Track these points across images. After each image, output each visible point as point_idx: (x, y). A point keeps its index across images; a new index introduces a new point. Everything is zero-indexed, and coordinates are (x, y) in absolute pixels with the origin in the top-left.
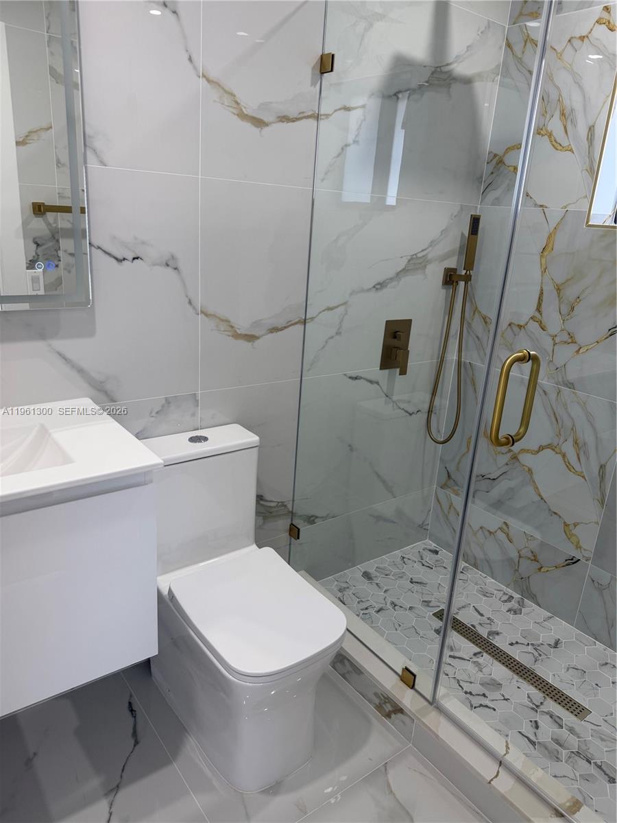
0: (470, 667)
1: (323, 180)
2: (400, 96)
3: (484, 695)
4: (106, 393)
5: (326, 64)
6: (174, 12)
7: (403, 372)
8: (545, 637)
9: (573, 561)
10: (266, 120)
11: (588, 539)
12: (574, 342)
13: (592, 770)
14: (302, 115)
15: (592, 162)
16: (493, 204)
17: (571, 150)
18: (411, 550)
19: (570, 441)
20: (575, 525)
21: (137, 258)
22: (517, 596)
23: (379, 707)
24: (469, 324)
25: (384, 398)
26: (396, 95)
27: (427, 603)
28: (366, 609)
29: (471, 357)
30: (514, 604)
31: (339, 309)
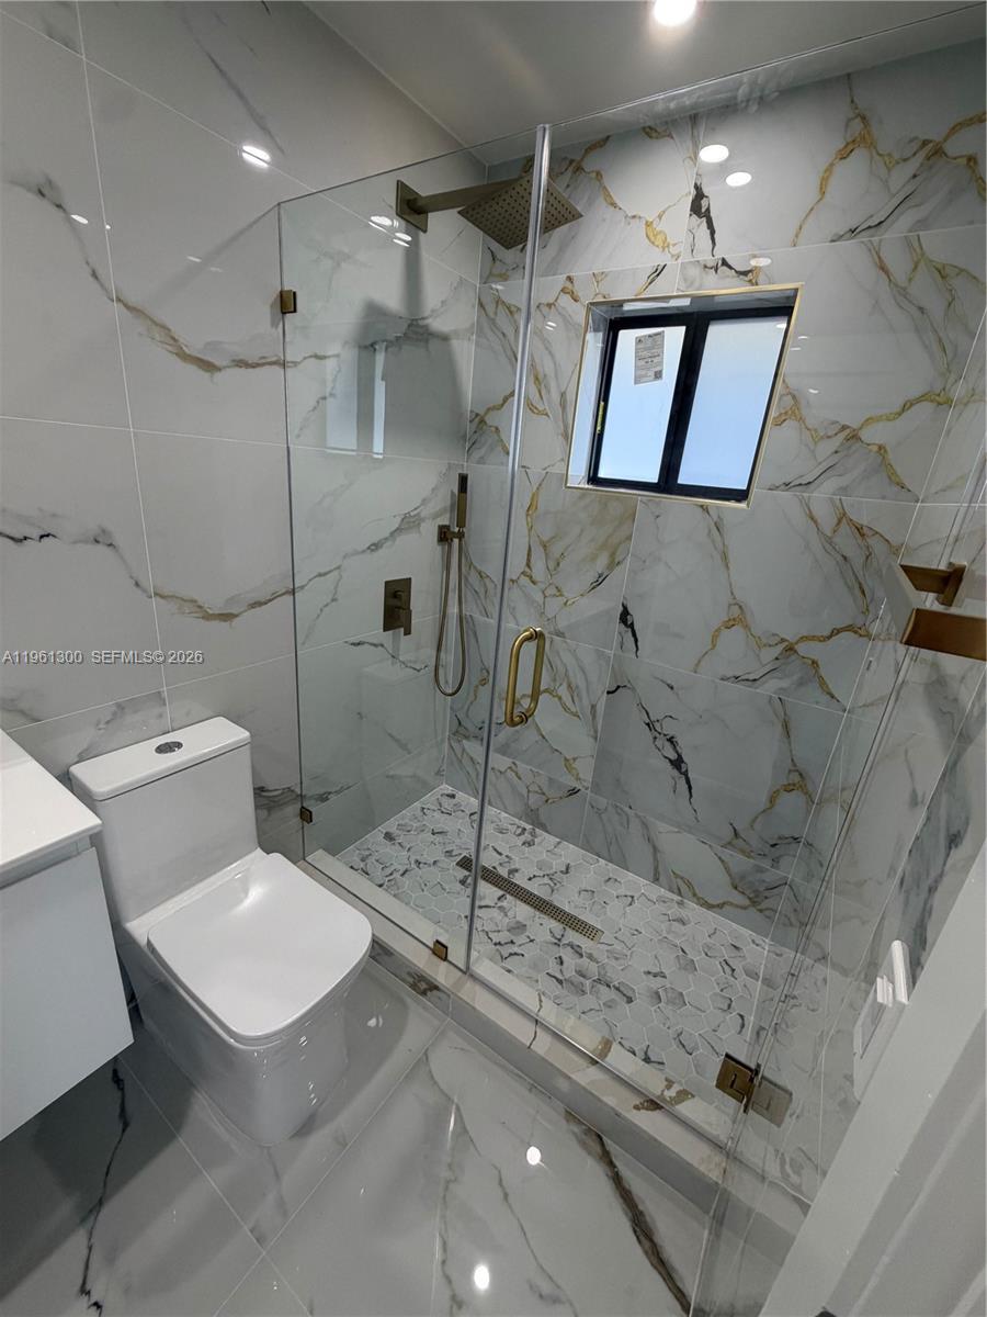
0: (495, 913)
1: (298, 436)
2: (377, 347)
3: (512, 942)
4: (22, 713)
5: (286, 304)
6: (59, 206)
7: (408, 632)
8: (557, 865)
9: (573, 792)
10: (217, 363)
11: (586, 770)
12: (561, 595)
13: (613, 994)
14: (263, 361)
15: (566, 427)
16: (479, 463)
17: (547, 414)
18: (429, 799)
19: (565, 685)
20: (574, 759)
21: (48, 536)
22: (528, 827)
23: (414, 986)
24: (467, 579)
25: (391, 659)
26: (371, 347)
27: (449, 853)
28: (391, 874)
29: (471, 609)
30: (526, 836)
31: (332, 574)
